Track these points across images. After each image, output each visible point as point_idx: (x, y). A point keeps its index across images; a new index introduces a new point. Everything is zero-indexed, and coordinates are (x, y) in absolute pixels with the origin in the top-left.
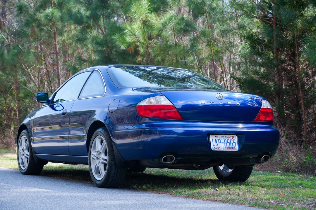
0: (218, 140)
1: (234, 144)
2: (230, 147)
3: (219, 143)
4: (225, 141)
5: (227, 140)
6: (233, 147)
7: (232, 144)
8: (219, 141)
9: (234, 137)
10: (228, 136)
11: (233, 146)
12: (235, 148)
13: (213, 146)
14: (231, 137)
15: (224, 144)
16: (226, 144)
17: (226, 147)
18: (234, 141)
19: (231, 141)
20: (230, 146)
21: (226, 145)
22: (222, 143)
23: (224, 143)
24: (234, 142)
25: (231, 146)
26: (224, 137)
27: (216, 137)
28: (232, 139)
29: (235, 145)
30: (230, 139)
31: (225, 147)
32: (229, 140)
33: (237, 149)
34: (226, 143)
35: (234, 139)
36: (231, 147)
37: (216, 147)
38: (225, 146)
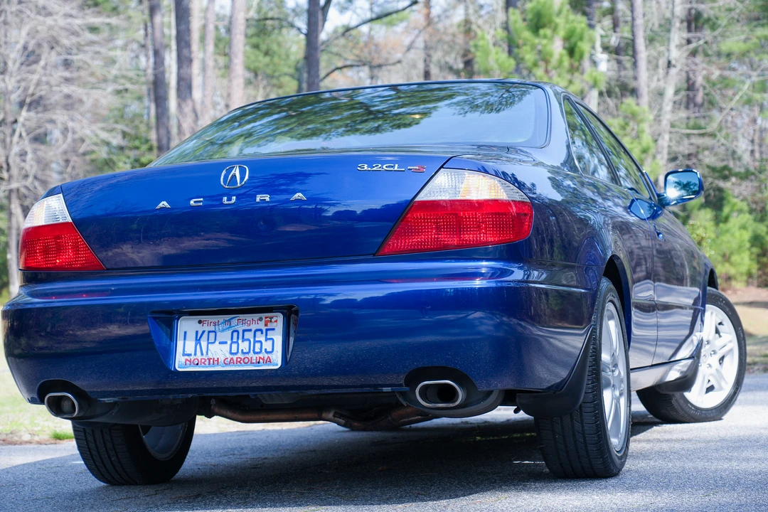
0: (206, 334)
1: (267, 346)
2: (249, 356)
3: (208, 343)
4: (235, 334)
5: (244, 331)
6: (261, 355)
7: (258, 345)
8: (212, 335)
9: (271, 318)
10: (248, 317)
11: (260, 352)
12: (269, 361)
13: (184, 355)
14: (261, 319)
15: (226, 347)
16: (234, 346)
17: (235, 357)
18: (270, 335)
19: (258, 333)
20: (251, 354)
21: (234, 350)
22: (220, 343)
23: (229, 342)
24: (267, 339)
25: (255, 353)
26: (234, 322)
27: (200, 322)
28: (264, 329)
29: (269, 349)
30: (254, 327)
31: (229, 356)
32: (250, 330)
33: (277, 360)
34: (237, 342)
35: (270, 326)
36: (254, 357)
37: (192, 357)
38: (231, 353)
